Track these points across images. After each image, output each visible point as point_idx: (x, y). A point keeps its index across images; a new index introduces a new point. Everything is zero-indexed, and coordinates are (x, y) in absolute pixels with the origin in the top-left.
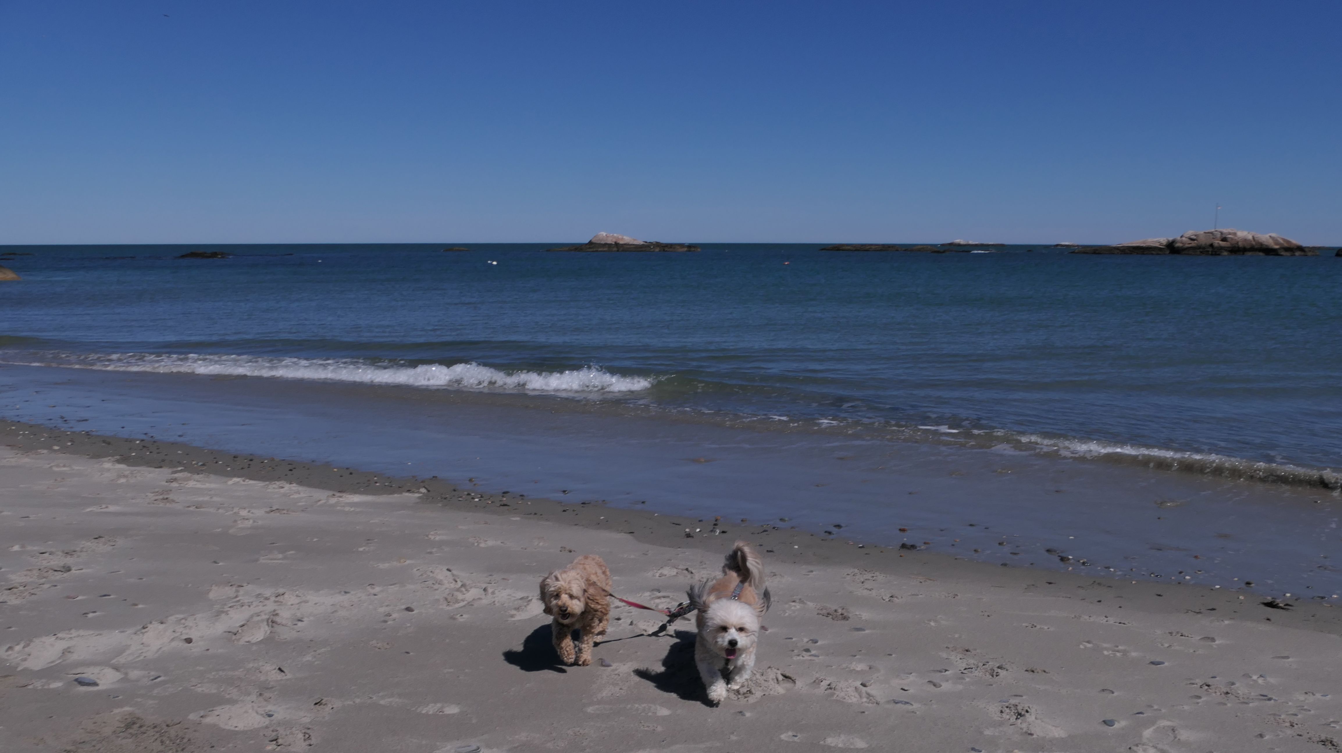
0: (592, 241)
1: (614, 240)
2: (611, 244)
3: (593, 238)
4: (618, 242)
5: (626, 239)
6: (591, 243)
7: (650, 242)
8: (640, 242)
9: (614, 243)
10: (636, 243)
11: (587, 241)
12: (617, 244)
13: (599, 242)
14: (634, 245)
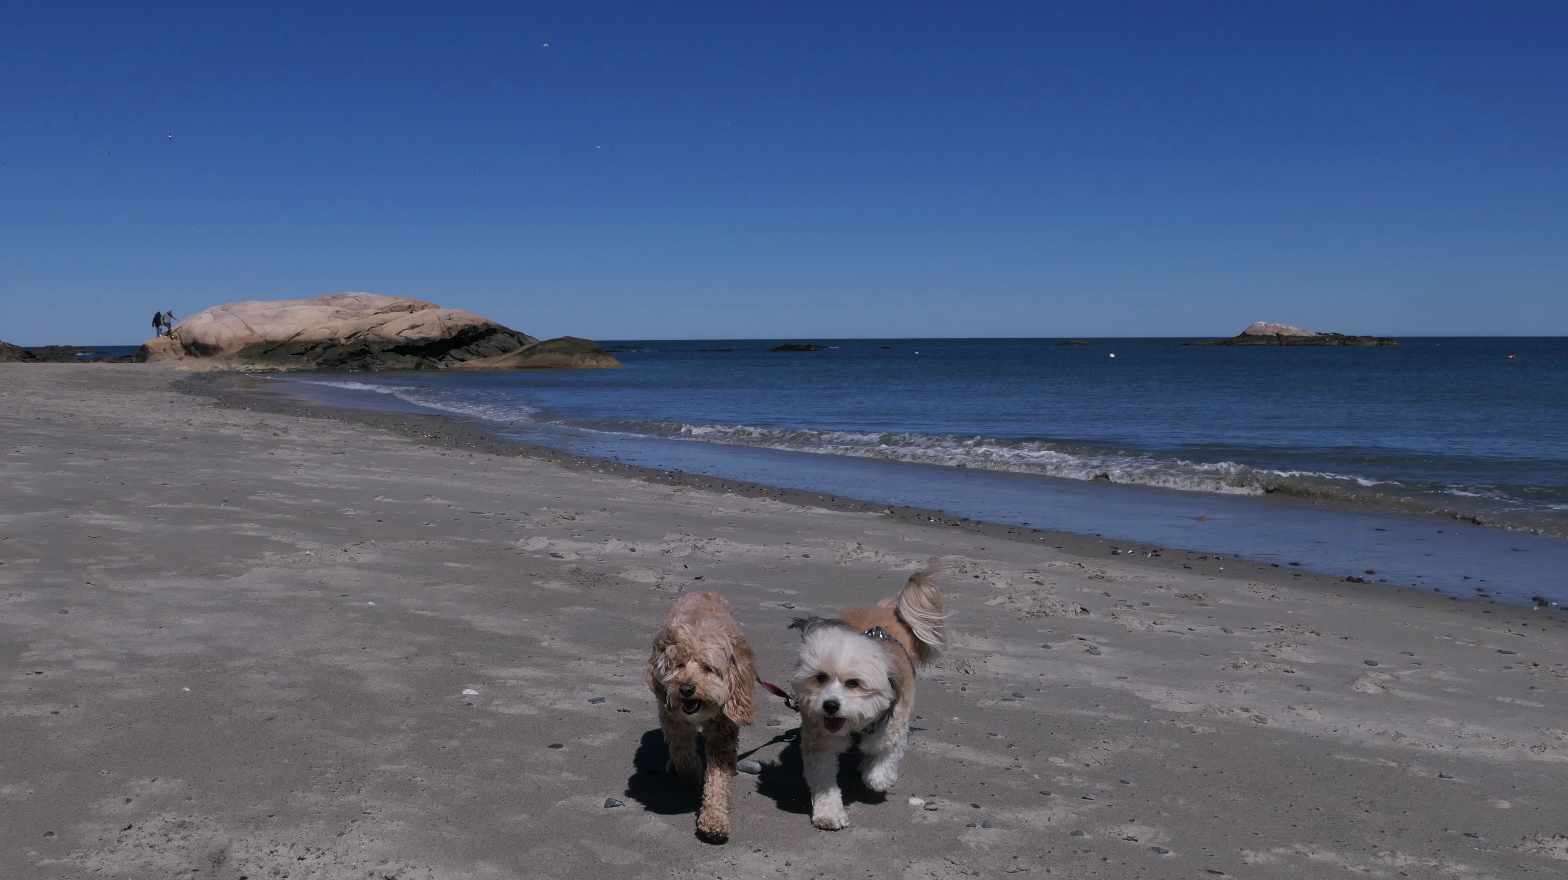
0: (1248, 332)
1: (1276, 331)
2: (1272, 336)
3: (1248, 329)
4: (1281, 333)
5: (1293, 330)
6: (1244, 335)
7: (1325, 334)
8: (1312, 333)
9: (1275, 335)
10: (1305, 334)
11: (1239, 333)
12: (1279, 336)
13: (1255, 334)
14: (1303, 337)
